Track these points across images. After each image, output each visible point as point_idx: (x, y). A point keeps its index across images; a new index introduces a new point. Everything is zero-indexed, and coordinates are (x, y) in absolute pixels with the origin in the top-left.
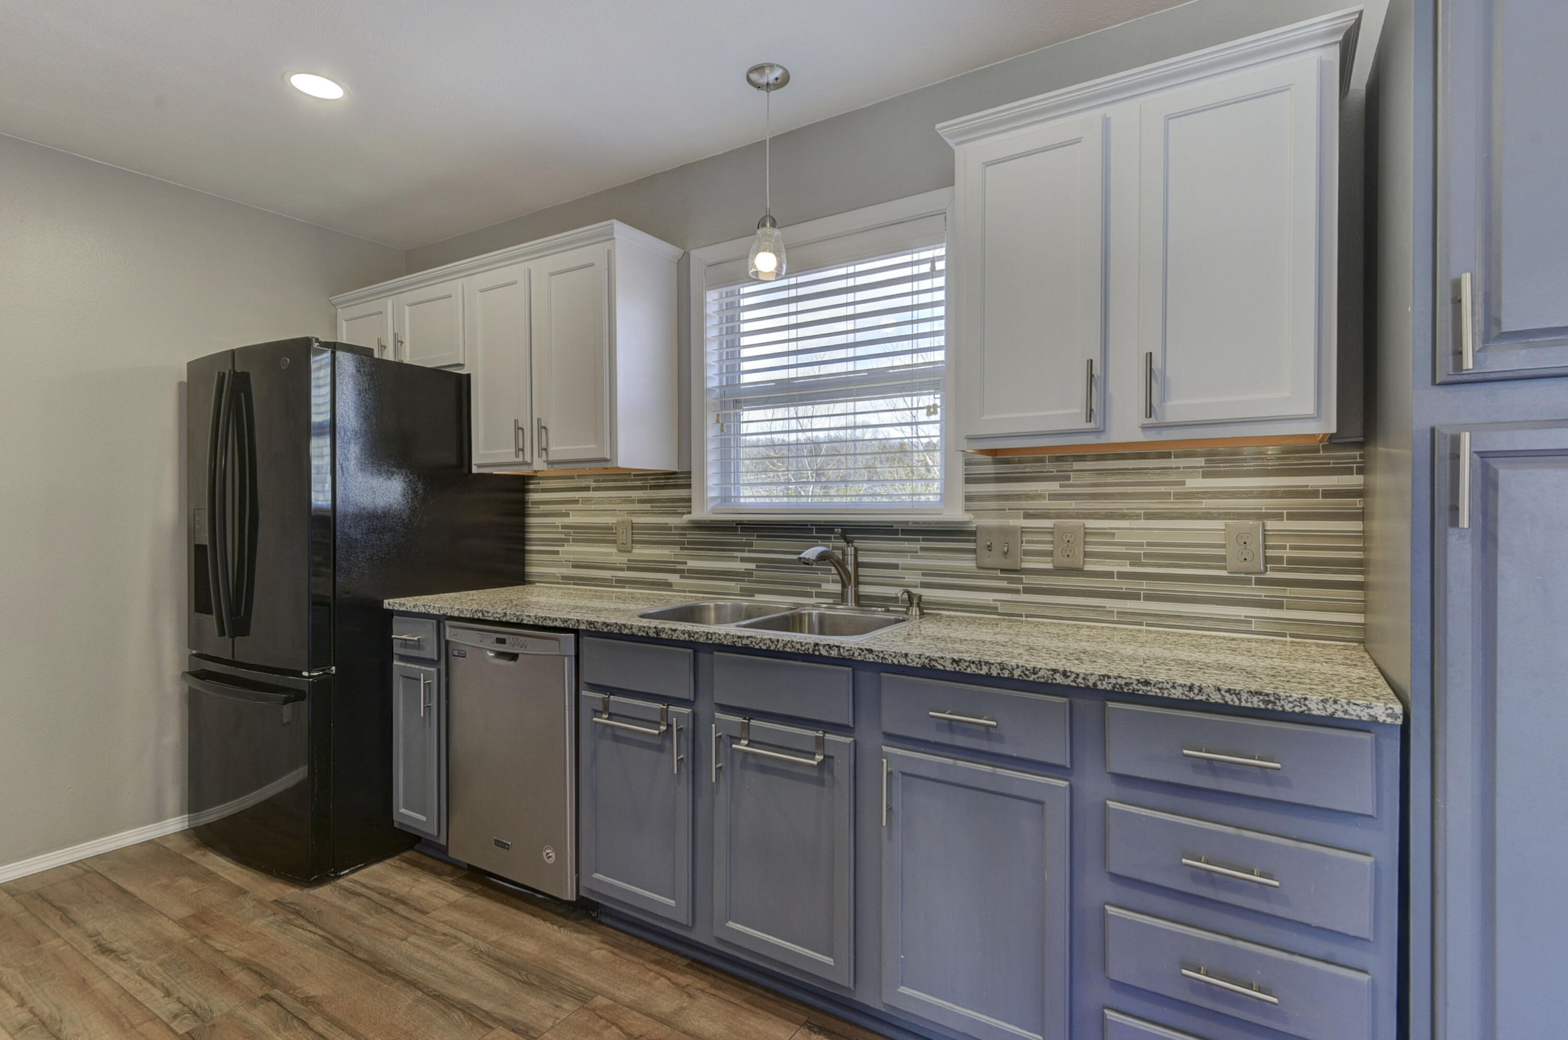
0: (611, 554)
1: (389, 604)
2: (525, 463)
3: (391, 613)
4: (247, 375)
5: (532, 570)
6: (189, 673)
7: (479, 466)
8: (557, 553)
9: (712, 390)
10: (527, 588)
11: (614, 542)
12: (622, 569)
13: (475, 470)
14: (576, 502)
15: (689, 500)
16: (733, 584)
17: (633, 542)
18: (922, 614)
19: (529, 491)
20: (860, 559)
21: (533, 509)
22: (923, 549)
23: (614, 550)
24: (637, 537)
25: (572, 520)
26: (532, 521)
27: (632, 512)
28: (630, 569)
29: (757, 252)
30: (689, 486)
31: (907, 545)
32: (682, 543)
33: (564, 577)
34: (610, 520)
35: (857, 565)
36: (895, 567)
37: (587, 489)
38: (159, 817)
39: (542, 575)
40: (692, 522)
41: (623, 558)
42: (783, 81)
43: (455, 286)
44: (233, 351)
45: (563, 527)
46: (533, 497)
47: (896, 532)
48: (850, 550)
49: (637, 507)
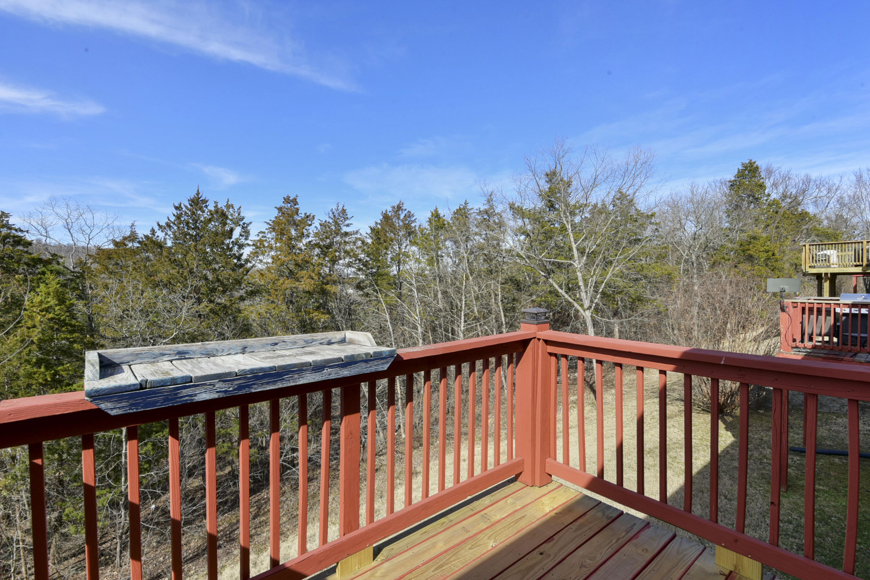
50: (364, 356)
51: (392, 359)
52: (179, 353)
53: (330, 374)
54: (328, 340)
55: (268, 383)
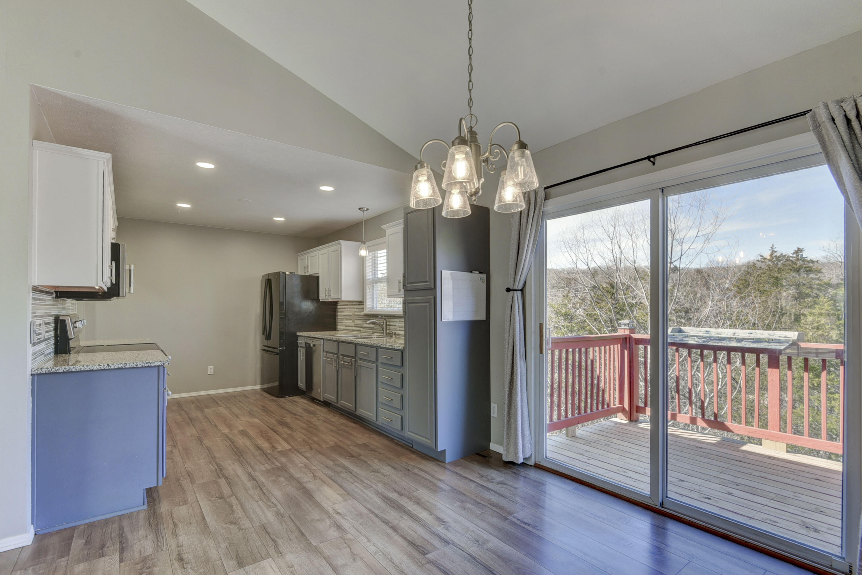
0: (351, 323)
1: (298, 334)
2: (327, 299)
3: (298, 336)
4: (271, 279)
5: (339, 327)
6: (262, 350)
7: (321, 299)
8: (342, 322)
9: (369, 279)
10: (337, 332)
11: (352, 319)
12: (353, 327)
13: (321, 300)
14: (345, 308)
15: (363, 308)
16: (371, 330)
17: (355, 319)
18: (396, 337)
19: (337, 305)
20: (388, 324)
21: (339, 310)
22: (400, 321)
23: (352, 322)
24: (356, 318)
25: (345, 313)
26: (339, 313)
27: (355, 312)
28: (355, 327)
29: (361, 249)
30: (363, 305)
31: (397, 320)
32: (363, 320)
33: (344, 329)
34: (351, 314)
35: (386, 325)
36: (395, 326)
37: (347, 305)
38: (256, 384)
39: (340, 329)
40: (365, 314)
41: (353, 324)
42: (368, 209)
43: (316, 253)
44: (268, 274)
45: (344, 315)
46: (339, 307)
47: (395, 317)
48: (385, 321)
49: (356, 310)
50: (767, 340)
51: (788, 344)
52: (707, 331)
53: (745, 345)
54: (785, 335)
55: (715, 342)
